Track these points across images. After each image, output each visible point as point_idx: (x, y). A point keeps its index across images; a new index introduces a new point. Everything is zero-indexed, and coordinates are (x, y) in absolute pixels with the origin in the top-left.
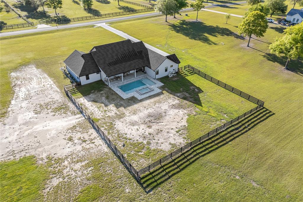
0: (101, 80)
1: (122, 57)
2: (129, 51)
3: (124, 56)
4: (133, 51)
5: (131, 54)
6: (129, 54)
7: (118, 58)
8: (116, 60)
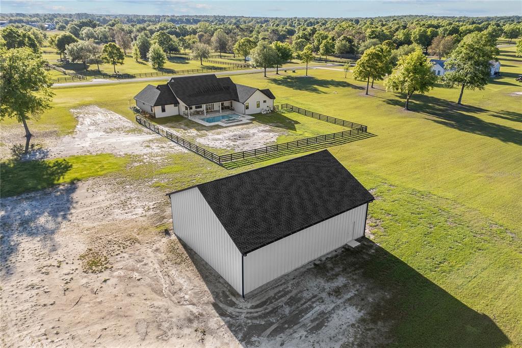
0: (179, 115)
1: (205, 90)
2: (213, 85)
5: (216, 88)
6: (213, 88)
7: (200, 90)
8: (197, 92)
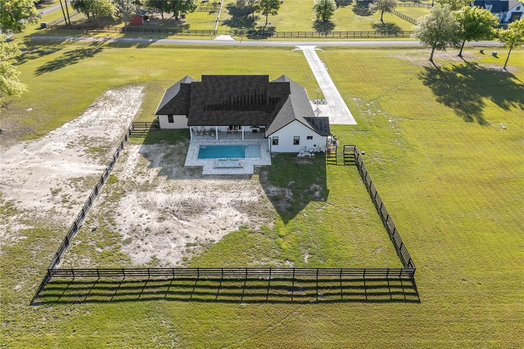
1: (237, 100)
2: (255, 93)
4: (262, 95)
5: (255, 99)
6: (252, 98)
7: (230, 100)
8: (223, 103)
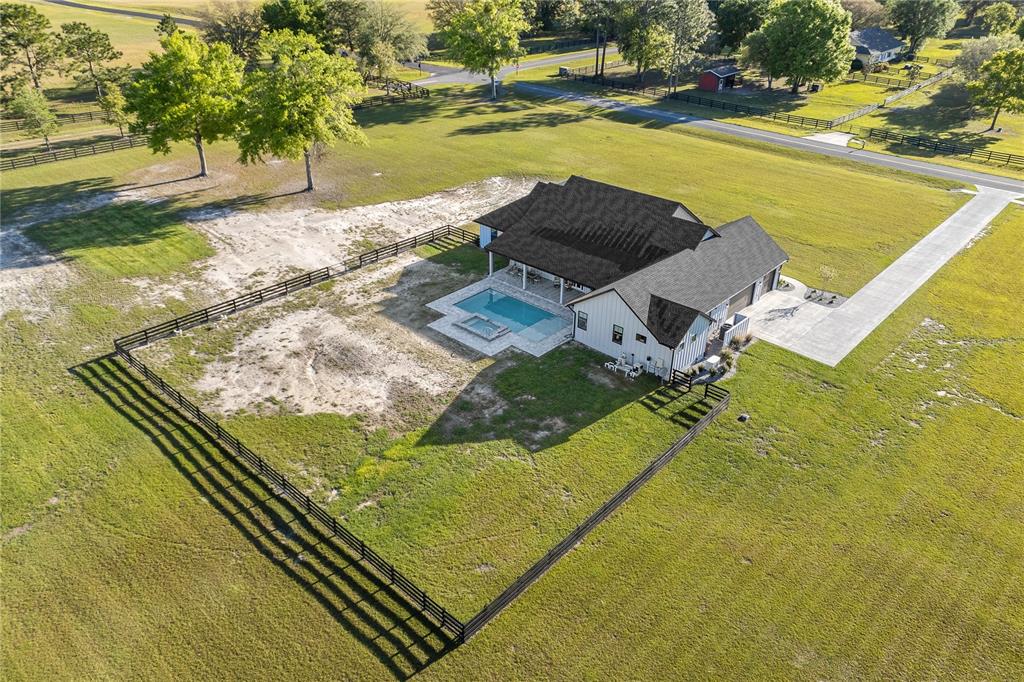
3: (601, 235)
4: (640, 238)
5: (625, 240)
6: (620, 237)
